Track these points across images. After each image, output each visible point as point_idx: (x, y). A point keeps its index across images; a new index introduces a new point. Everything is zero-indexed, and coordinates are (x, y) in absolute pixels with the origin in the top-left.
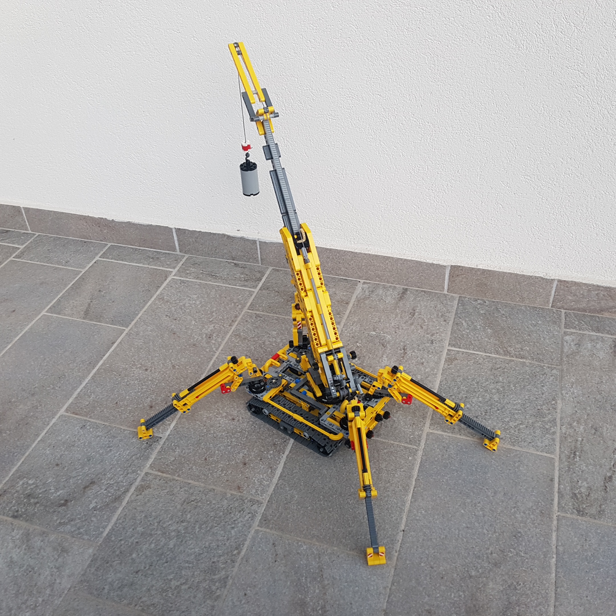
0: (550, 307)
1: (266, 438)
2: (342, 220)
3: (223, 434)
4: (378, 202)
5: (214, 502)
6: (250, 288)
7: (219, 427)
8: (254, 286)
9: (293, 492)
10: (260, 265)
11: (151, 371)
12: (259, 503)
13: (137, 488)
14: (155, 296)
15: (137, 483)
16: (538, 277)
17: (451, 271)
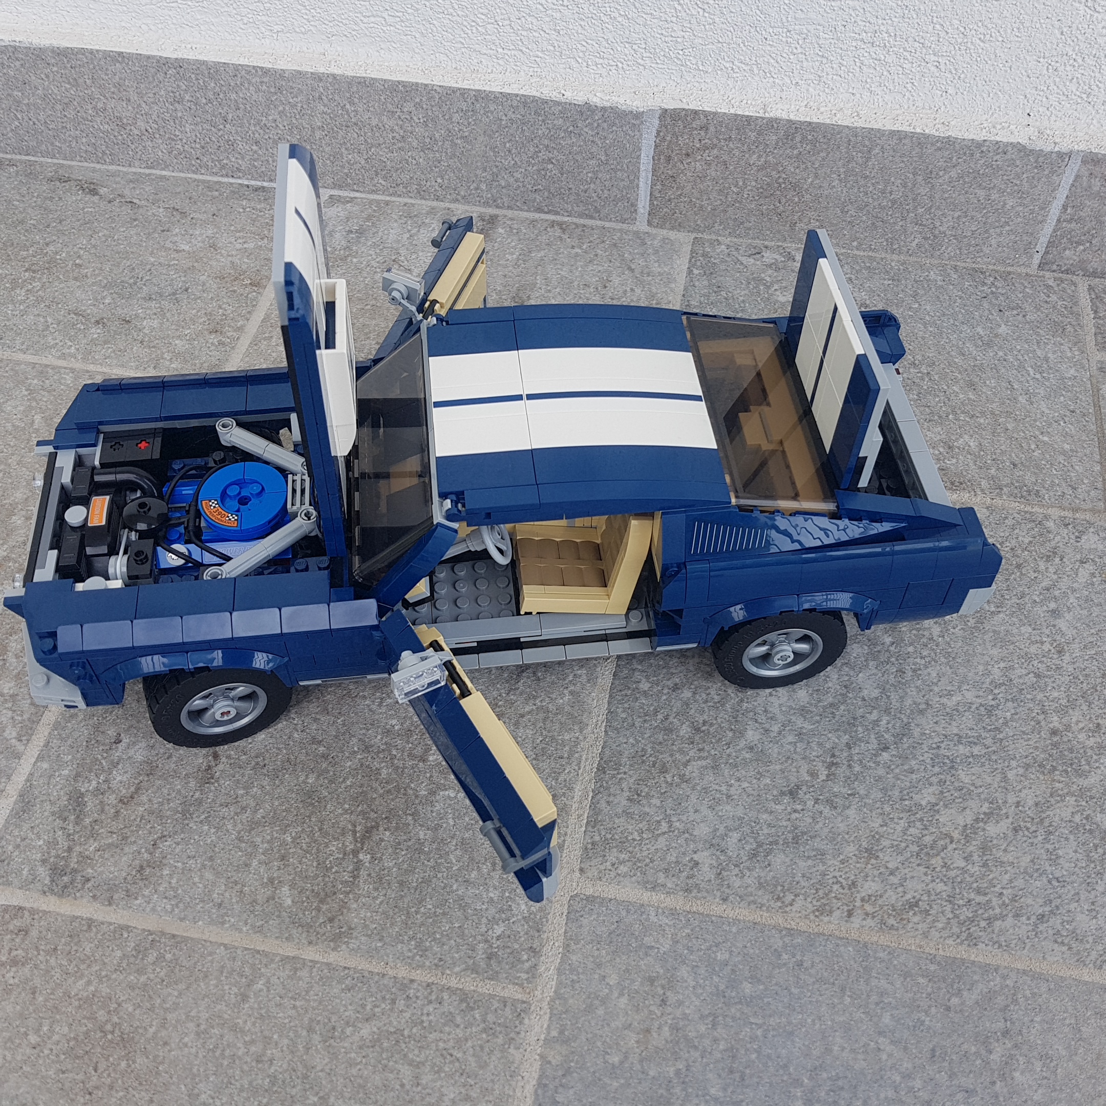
0: (1033, 269)
16: (1007, 144)
17: (661, 134)
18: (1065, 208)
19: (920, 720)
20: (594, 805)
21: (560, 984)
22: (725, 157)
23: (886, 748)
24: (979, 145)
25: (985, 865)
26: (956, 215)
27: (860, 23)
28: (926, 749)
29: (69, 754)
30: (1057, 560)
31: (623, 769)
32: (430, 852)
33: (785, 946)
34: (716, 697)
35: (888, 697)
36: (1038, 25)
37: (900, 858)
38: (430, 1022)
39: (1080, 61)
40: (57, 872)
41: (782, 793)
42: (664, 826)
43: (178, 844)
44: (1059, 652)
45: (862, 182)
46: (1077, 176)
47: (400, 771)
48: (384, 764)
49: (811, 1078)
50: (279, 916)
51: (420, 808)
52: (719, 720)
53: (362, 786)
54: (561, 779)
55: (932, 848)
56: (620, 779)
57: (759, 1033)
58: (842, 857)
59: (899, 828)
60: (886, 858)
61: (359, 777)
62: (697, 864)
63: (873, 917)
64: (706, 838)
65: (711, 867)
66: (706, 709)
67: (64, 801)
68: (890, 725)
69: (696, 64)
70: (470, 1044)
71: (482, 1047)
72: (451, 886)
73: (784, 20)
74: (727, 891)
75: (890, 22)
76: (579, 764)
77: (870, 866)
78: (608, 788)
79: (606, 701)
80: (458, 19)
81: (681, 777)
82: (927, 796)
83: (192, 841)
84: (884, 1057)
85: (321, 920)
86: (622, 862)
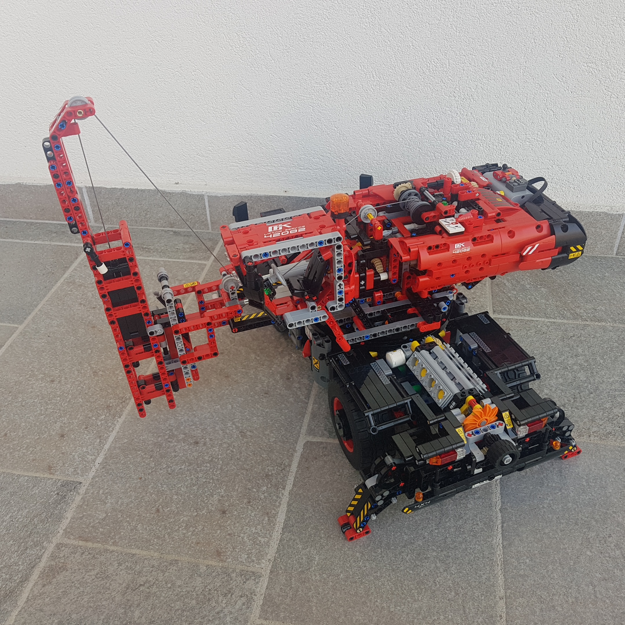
0: (614, 255)
1: (252, 466)
2: (325, 154)
3: (183, 467)
4: (377, 123)
5: (179, 583)
6: (199, 260)
7: (175, 456)
8: (205, 257)
9: (310, 552)
10: (210, 231)
11: (59, 382)
12: (256, 576)
13: (42, 573)
14: (62, 280)
15: (43, 563)
19: (601, 385)
49: (586, 477)
57: (567, 466)
59: (601, 414)
60: (599, 422)
82: (608, 405)
84: (609, 471)
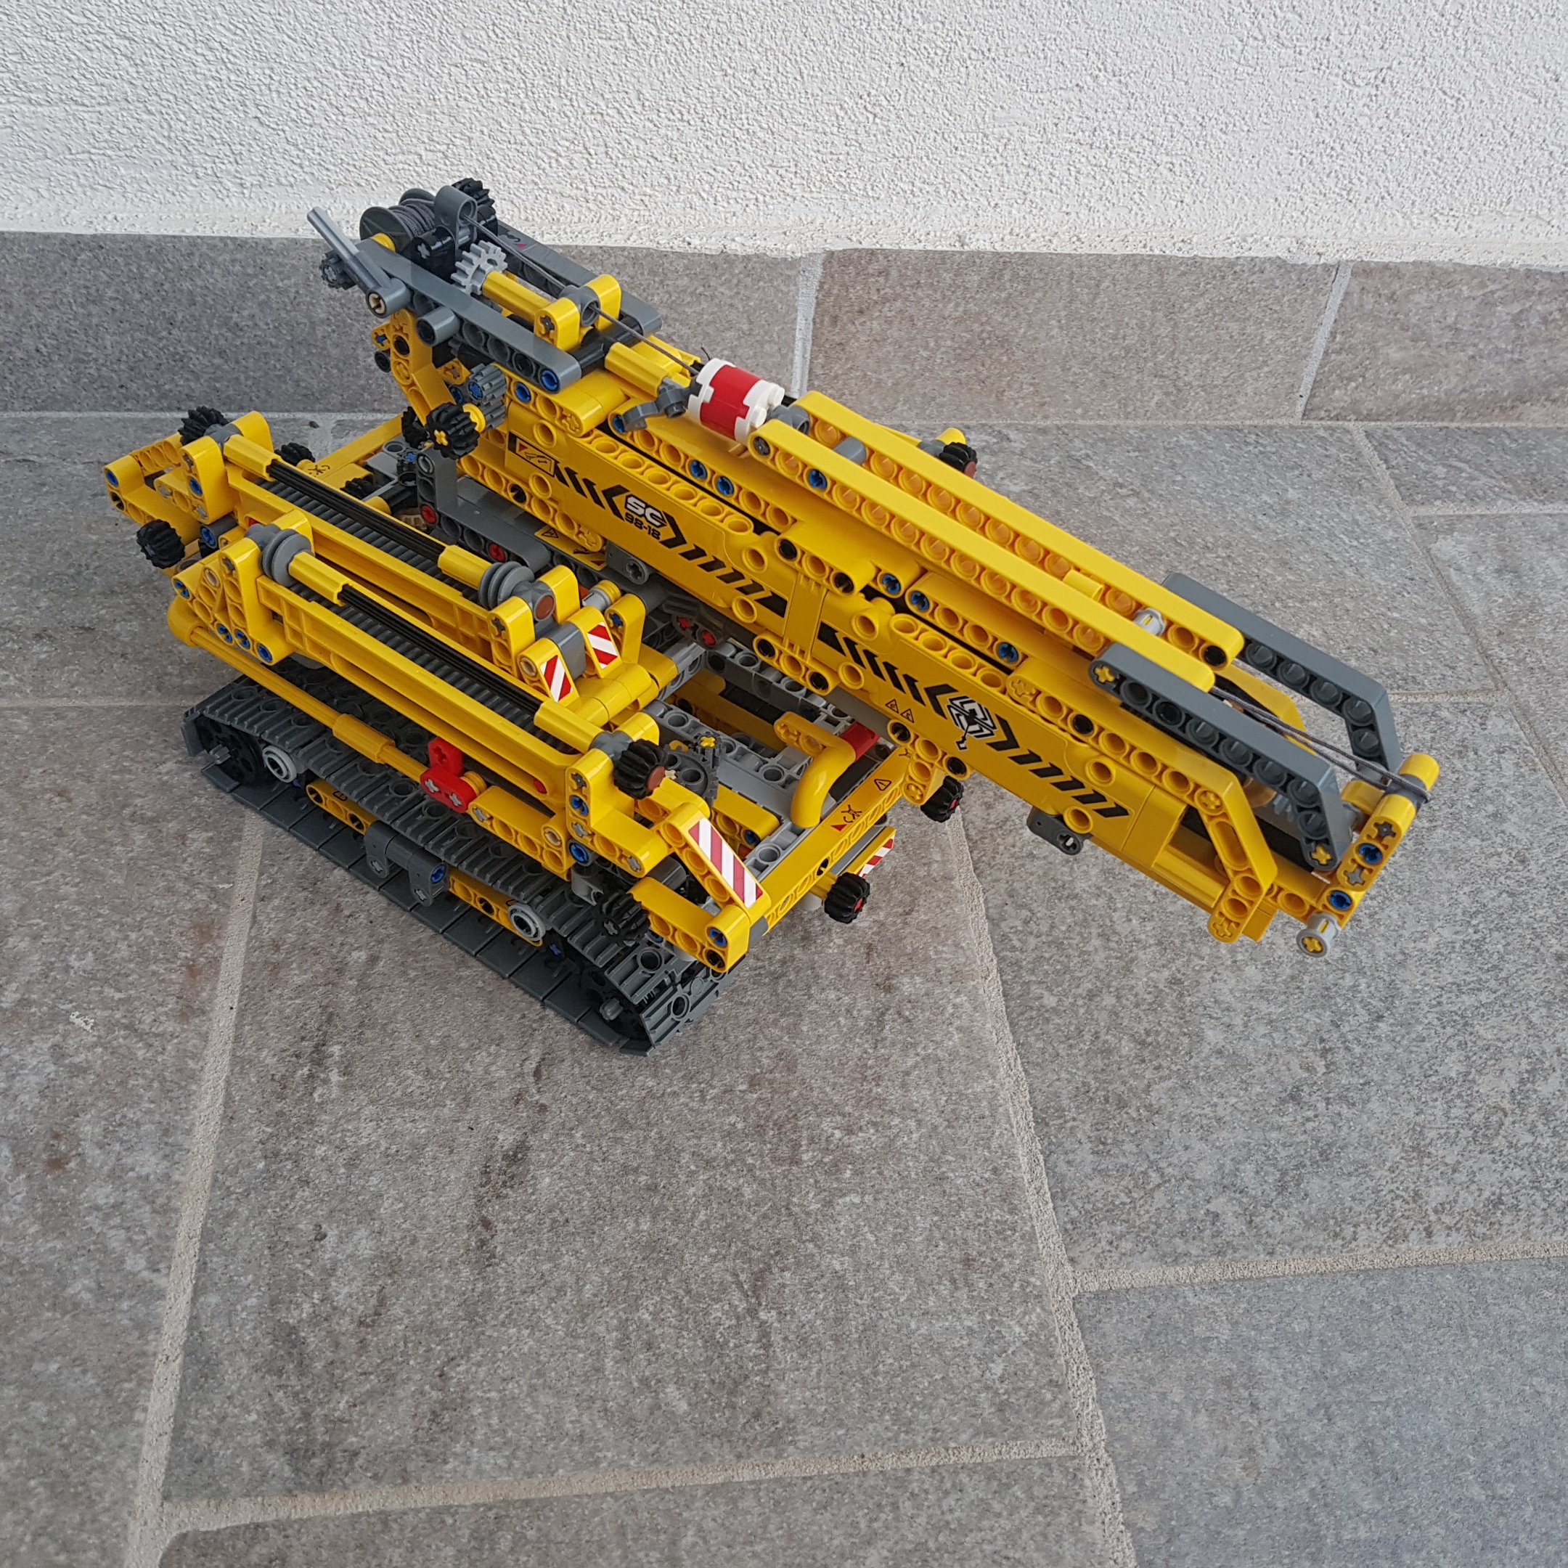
16: (1265, 261)
17: (826, 287)
18: (1333, 335)
20: (1051, 1171)
21: (1110, 1420)
22: (911, 311)
23: (1380, 1018)
24: (1232, 264)
25: (1555, 1134)
26: (1204, 359)
27: (1076, 119)
28: (1427, 1009)
29: (246, 1274)
30: (1471, 754)
31: (1069, 1115)
32: (857, 1288)
33: (1370, 1294)
34: (1147, 996)
35: (1355, 954)
36: (1289, 108)
37: (1457, 1149)
38: (959, 1520)
39: (1338, 148)
40: (296, 1455)
41: (1283, 1101)
42: (1155, 1178)
43: (479, 1365)
44: (1523, 862)
45: (1088, 327)
46: (1347, 293)
47: (769, 1184)
48: (741, 1181)
50: (677, 1431)
51: (818, 1228)
52: (1165, 1025)
53: (723, 1217)
54: (994, 1144)
55: (1487, 1127)
56: (1072, 1128)
58: (1388, 1164)
61: (715, 1206)
62: (1216, 1215)
63: (1458, 1230)
64: (1213, 1179)
65: (1237, 1215)
66: (1141, 1014)
67: (267, 1345)
68: (1372, 989)
69: (865, 189)
70: (1025, 1535)
71: (1045, 1536)
72: (908, 1326)
73: (980, 120)
74: (1270, 1241)
75: (1112, 116)
76: (1009, 1121)
77: (1425, 1168)
78: (1060, 1144)
79: (1007, 1031)
80: (532, 150)
81: (1149, 1107)
83: (500, 1355)
85: (742, 1421)
86: (1121, 1237)
